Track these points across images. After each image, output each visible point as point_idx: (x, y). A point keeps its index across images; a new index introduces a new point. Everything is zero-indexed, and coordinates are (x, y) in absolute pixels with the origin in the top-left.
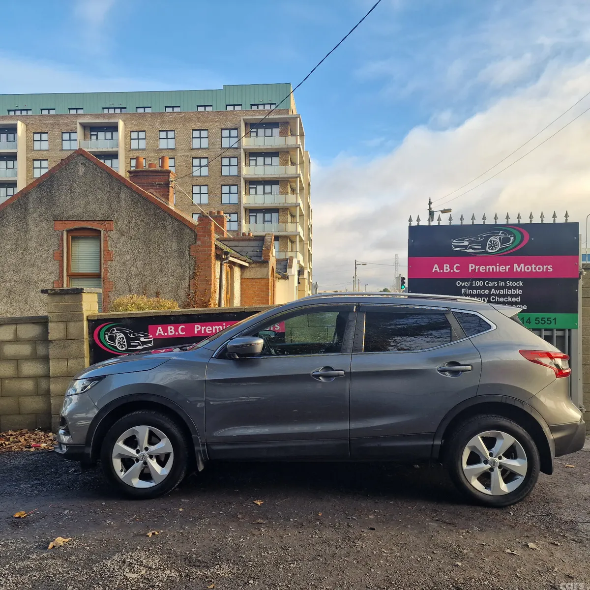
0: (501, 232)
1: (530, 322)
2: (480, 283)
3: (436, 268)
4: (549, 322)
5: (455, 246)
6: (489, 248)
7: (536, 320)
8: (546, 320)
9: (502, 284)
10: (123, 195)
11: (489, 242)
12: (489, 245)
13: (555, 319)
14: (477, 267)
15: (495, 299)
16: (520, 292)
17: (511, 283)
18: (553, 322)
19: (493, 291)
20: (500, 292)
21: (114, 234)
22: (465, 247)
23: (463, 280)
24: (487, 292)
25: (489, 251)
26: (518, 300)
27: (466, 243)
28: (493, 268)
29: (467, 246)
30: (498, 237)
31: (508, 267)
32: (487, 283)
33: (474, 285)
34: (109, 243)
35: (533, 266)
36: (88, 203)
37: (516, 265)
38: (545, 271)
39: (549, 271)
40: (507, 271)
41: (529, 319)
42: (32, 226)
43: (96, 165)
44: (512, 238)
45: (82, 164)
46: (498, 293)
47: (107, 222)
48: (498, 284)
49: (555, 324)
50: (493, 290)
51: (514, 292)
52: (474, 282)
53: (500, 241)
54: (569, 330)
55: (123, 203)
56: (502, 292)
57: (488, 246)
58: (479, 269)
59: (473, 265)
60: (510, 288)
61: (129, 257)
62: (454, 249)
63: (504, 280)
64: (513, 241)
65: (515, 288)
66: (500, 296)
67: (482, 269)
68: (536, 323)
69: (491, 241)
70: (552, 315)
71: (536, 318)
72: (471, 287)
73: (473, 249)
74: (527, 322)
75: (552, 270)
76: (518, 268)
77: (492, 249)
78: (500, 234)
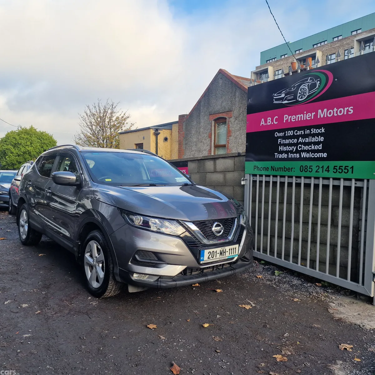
0: (309, 78)
1: (328, 171)
2: (291, 133)
3: (263, 123)
4: (346, 171)
6: (299, 96)
7: (334, 169)
8: (343, 168)
9: (307, 132)
11: (299, 91)
12: (300, 93)
13: (352, 167)
14: (290, 117)
15: (301, 147)
16: (322, 139)
17: (315, 130)
18: (350, 170)
19: (300, 140)
20: (305, 140)
21: (232, 120)
22: (282, 99)
23: (280, 131)
24: (295, 141)
25: (300, 100)
26: (320, 147)
27: (283, 95)
28: (301, 117)
29: (283, 98)
30: (307, 84)
31: (313, 114)
32: (296, 133)
33: (287, 135)
34: (231, 125)
35: (335, 110)
36: (222, 102)
37: (320, 111)
39: (349, 113)
40: (312, 118)
41: (328, 167)
43: (226, 77)
44: (319, 82)
45: (221, 78)
46: (304, 142)
47: (230, 112)
48: (304, 132)
49: (352, 173)
50: (300, 138)
51: (317, 139)
52: (287, 132)
53: (308, 88)
54: (368, 180)
55: (237, 99)
56: (307, 140)
57: (298, 95)
58: (291, 118)
59: (287, 116)
60: (314, 135)
62: (275, 102)
63: (309, 128)
64: (319, 86)
65: (318, 135)
66: (305, 144)
67: (293, 118)
68: (334, 172)
69: (301, 90)
70: (349, 163)
71: (335, 166)
72: (285, 138)
73: (288, 100)
74: (326, 171)
75: (352, 111)
76: (322, 114)
77: (302, 98)
78: (308, 81)
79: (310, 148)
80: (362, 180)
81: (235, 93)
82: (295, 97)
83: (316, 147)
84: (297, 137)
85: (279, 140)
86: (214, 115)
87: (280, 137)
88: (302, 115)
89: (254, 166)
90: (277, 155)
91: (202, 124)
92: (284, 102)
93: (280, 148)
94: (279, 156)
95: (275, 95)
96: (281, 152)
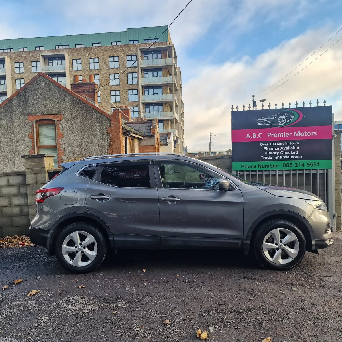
0: (286, 113)
1: (304, 166)
3: (248, 136)
4: (315, 165)
5: (259, 122)
6: (279, 123)
9: (287, 144)
10: (67, 99)
11: (279, 119)
12: (279, 121)
13: (319, 163)
14: (272, 134)
16: (298, 148)
17: (292, 143)
18: (317, 165)
20: (286, 148)
22: (265, 123)
25: (279, 124)
26: (297, 153)
27: (265, 121)
28: (282, 135)
30: (285, 116)
31: (290, 134)
33: (271, 145)
35: (305, 133)
36: (47, 104)
37: (295, 132)
38: (312, 135)
40: (290, 136)
42: (15, 120)
44: (293, 116)
45: (42, 81)
46: (284, 149)
47: (59, 115)
48: (285, 144)
49: (319, 166)
50: (282, 147)
53: (285, 118)
54: (327, 170)
55: (67, 104)
56: (287, 148)
57: (278, 122)
58: (273, 135)
60: (292, 146)
61: (72, 135)
62: (258, 124)
63: (288, 141)
64: (293, 118)
67: (275, 135)
69: (280, 119)
70: (317, 161)
74: (302, 166)
75: (316, 134)
76: (297, 134)
77: (281, 124)
78: (285, 115)
79: (290, 153)
80: (324, 170)
81: (64, 98)
82: (276, 123)
83: (294, 153)
84: (280, 147)
85: (264, 148)
86: (35, 116)
87: (265, 146)
88: (282, 134)
89: (242, 165)
90: (263, 157)
91: (17, 124)
92: (266, 125)
93: (265, 153)
94: (265, 158)
95: (259, 119)
96: (267, 156)
